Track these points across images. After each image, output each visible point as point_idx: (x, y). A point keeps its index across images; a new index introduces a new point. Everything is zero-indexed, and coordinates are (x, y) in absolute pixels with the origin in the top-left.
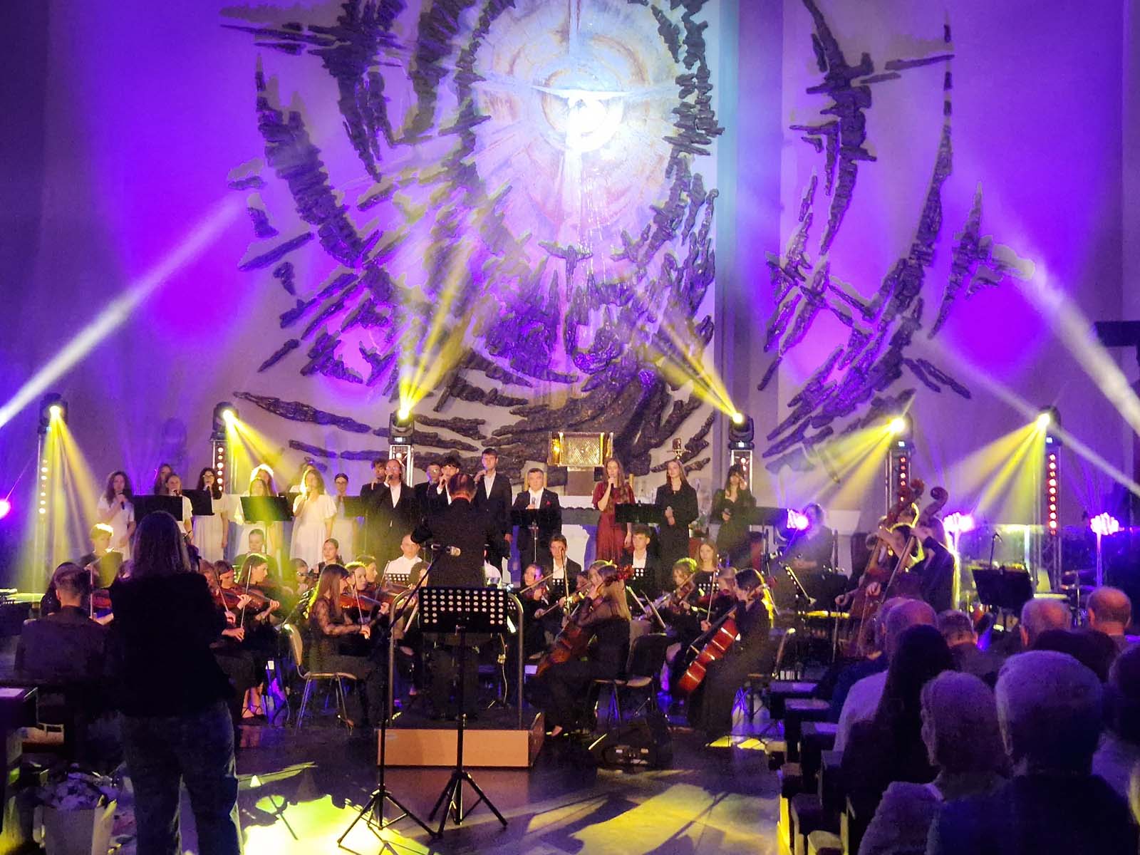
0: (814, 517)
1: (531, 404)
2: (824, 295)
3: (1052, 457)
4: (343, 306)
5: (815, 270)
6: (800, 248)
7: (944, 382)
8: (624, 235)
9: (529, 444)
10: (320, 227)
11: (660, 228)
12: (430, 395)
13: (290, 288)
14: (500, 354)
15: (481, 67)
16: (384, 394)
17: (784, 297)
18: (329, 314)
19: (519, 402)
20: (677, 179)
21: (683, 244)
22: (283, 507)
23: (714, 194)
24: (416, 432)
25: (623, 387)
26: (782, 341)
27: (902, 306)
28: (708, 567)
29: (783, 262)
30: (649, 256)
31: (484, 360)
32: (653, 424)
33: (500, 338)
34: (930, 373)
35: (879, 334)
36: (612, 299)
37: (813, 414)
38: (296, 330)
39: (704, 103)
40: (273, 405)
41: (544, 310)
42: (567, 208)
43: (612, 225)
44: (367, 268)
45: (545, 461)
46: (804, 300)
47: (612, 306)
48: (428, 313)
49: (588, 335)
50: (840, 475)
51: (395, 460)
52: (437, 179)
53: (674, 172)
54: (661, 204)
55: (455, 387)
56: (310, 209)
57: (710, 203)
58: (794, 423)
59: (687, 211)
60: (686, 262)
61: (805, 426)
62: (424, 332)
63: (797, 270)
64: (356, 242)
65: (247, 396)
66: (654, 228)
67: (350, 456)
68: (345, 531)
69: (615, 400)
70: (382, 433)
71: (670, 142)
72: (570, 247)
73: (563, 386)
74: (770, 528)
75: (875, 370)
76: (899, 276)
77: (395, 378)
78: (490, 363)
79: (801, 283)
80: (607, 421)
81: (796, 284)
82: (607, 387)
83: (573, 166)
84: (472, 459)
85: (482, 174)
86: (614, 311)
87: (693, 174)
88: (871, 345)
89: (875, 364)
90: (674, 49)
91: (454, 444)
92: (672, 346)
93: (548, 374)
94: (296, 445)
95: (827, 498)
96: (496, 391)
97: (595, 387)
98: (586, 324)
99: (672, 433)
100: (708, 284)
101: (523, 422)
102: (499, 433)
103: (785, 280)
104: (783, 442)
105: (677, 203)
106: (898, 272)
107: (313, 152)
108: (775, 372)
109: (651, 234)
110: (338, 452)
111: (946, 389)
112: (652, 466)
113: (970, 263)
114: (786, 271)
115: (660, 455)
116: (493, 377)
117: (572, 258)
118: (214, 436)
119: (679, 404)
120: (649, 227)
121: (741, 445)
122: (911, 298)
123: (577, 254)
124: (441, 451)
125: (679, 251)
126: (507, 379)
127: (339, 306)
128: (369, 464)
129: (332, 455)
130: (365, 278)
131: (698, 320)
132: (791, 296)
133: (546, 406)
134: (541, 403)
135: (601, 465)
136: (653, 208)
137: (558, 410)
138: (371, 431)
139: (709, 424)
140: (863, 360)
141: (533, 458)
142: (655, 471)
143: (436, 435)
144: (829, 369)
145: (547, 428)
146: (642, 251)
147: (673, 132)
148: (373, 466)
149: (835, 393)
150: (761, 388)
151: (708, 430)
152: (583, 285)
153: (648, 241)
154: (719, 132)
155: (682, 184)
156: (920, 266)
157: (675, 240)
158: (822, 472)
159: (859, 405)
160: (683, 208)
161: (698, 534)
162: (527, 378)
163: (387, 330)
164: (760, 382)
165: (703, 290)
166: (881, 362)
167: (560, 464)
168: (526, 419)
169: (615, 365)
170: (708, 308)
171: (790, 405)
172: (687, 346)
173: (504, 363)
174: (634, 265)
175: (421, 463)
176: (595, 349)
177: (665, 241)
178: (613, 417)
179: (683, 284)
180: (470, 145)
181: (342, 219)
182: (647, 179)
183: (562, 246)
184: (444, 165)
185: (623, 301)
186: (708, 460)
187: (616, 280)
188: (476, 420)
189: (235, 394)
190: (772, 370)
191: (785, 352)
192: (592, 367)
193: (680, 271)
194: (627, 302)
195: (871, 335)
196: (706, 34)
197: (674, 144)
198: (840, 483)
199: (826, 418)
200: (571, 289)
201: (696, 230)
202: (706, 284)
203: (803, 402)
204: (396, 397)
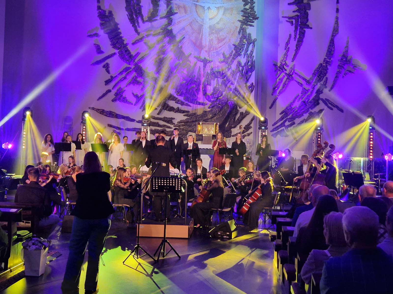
0: (288, 153)
1: (191, 113)
2: (293, 76)
3: (372, 134)
4: (126, 78)
5: (290, 67)
6: (285, 59)
7: (334, 107)
8: (223, 54)
9: (190, 126)
10: (119, 50)
11: (236, 52)
12: (156, 109)
13: (108, 72)
14: (180, 95)
16: (140, 109)
17: (279, 76)
18: (121, 80)
19: (186, 112)
20: (242, 35)
21: (244, 57)
22: (106, 147)
23: (255, 40)
24: (151, 121)
25: (222, 107)
26: (278, 92)
27: (320, 80)
28: (251, 170)
29: (279, 64)
30: (232, 62)
31: (175, 97)
32: (233, 120)
33: (180, 89)
34: (330, 103)
35: (312, 89)
36: (219, 76)
37: (288, 117)
38: (110, 86)
39: (252, 8)
40: (102, 112)
41: (195, 80)
42: (204, 44)
43: (219, 51)
44: (134, 65)
45: (195, 132)
46: (286, 77)
47: (219, 79)
48: (156, 81)
49: (211, 89)
50: (297, 139)
51: (144, 131)
52: (159, 34)
53: (241, 32)
54: (237, 44)
55: (165, 106)
56: (115, 44)
57: (254, 43)
58: (282, 120)
59: (246, 46)
60: (245, 64)
61: (285, 121)
62: (154, 88)
63: (283, 67)
64: (131, 56)
65: (93, 109)
66: (234, 52)
67: (128, 130)
68: (127, 156)
69: (219, 112)
70: (139, 122)
71: (240, 22)
72: (205, 58)
73: (202, 106)
74: (273, 157)
75: (311, 102)
76: (319, 69)
77: (144, 104)
78: (176, 98)
79: (285, 72)
80: (217, 119)
81: (283, 72)
82: (217, 107)
83: (206, 30)
84: (170, 131)
85: (175, 32)
86: (220, 81)
87: (248, 33)
88: (309, 93)
89: (310, 100)
91: (164, 126)
92: (240, 93)
93: (197, 102)
94: (110, 126)
95: (293, 147)
96: (178, 108)
97: (213, 107)
98: (210, 85)
99: (239, 123)
100: (253, 71)
101: (188, 118)
102: (179, 122)
103: (279, 70)
104: (277, 127)
105: (242, 43)
106: (319, 68)
107: (117, 24)
108: (275, 103)
109: (233, 54)
110: (124, 128)
111: (335, 109)
112: (232, 135)
113: (344, 65)
114: (280, 67)
115: (235, 131)
116: (177, 103)
117: (205, 62)
118: (82, 122)
119: (242, 113)
120: (232, 52)
121: (263, 128)
122: (323, 77)
123: (207, 61)
124: (160, 128)
125: (243, 60)
126: (182, 104)
127: (125, 78)
128: (134, 132)
129: (122, 129)
130: (134, 68)
131: (248, 84)
132: (281, 76)
133: (196, 113)
134: (194, 112)
135: (215, 134)
136: (234, 45)
137: (200, 115)
138: (136, 121)
139: (252, 120)
140: (306, 99)
141: (190, 131)
142: (233, 136)
143: (158, 123)
144: (294, 101)
145: (196, 121)
146: (230, 60)
147: (241, 18)
148: (136, 134)
149: (296, 110)
150: (270, 108)
151: (252, 123)
152: (209, 72)
153: (232, 57)
154: (257, 18)
155: (244, 37)
156: (327, 66)
157: (241, 56)
158: (291, 138)
159: (304, 114)
160: (244, 45)
161: (248, 159)
162: (189, 104)
163: (141, 86)
164: (270, 106)
165: (251, 74)
166: (312, 99)
167: (200, 133)
168: (189, 118)
169: (220, 99)
170: (252, 80)
171: (280, 114)
172: (245, 93)
173: (182, 98)
174: (227, 65)
175: (153, 132)
176: (213, 94)
177: (237, 56)
178: (219, 117)
179: (244, 71)
180: (170, 22)
181: (126, 48)
182: (232, 35)
183: (202, 57)
184: (161, 29)
185: (223, 77)
186: (252, 133)
187: (220, 70)
188: (172, 118)
189: (89, 108)
190: (274, 102)
191: (279, 95)
192: (212, 100)
193: (243, 67)
194: (224, 78)
195: (309, 90)
197: (241, 22)
198: (297, 142)
199: (293, 118)
200: (205, 73)
201: (249, 53)
202: (252, 72)
203: (285, 113)
204: (144, 109)
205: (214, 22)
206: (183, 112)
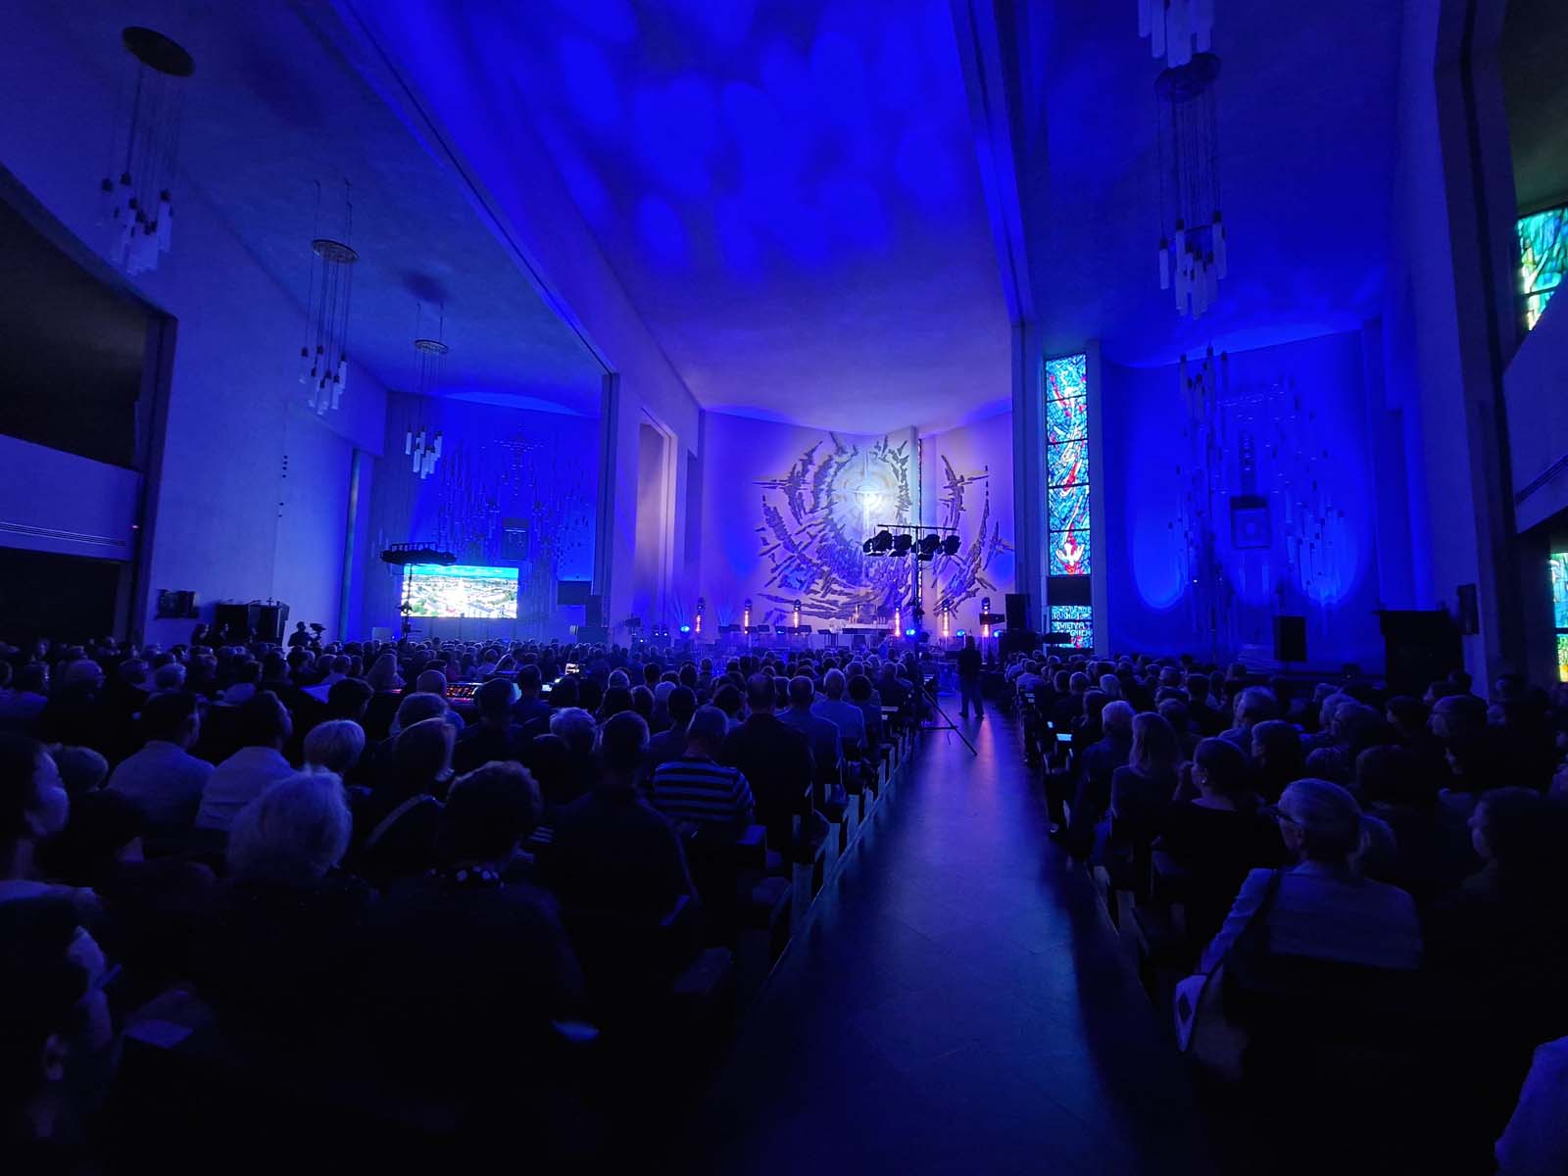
4: (791, 566)
7: (989, 586)
9: (853, 607)
10: (783, 541)
13: (774, 561)
14: (843, 578)
15: (833, 487)
18: (786, 568)
24: (815, 605)
27: (974, 560)
31: (837, 580)
32: (893, 601)
34: (984, 582)
35: (968, 569)
38: (776, 574)
39: (907, 494)
44: (798, 553)
48: (818, 566)
52: (821, 524)
55: (828, 589)
56: (780, 536)
58: (942, 599)
64: (794, 545)
69: (881, 593)
73: (864, 588)
75: (967, 581)
76: (973, 550)
80: (878, 600)
83: (866, 516)
85: (835, 520)
86: (881, 564)
88: (965, 573)
89: (966, 579)
90: (897, 477)
91: (828, 608)
97: (875, 589)
98: (872, 567)
99: (899, 604)
102: (843, 604)
104: (938, 606)
107: (781, 518)
108: (936, 583)
111: (989, 588)
113: (995, 545)
122: (977, 558)
124: (823, 611)
126: (845, 586)
127: (789, 566)
130: (797, 556)
133: (859, 595)
134: (857, 594)
137: (863, 596)
140: (962, 578)
143: (822, 605)
144: (952, 581)
145: (858, 602)
147: (898, 504)
149: (955, 590)
150: (932, 587)
154: (911, 504)
156: (980, 546)
159: (963, 593)
162: (852, 586)
163: (805, 572)
166: (968, 579)
168: (851, 599)
171: (941, 593)
173: (844, 581)
176: (875, 576)
178: (880, 599)
180: (831, 512)
181: (790, 538)
190: (935, 581)
195: (965, 569)
196: (907, 472)
197: (898, 508)
205: (873, 508)
206: (846, 594)
